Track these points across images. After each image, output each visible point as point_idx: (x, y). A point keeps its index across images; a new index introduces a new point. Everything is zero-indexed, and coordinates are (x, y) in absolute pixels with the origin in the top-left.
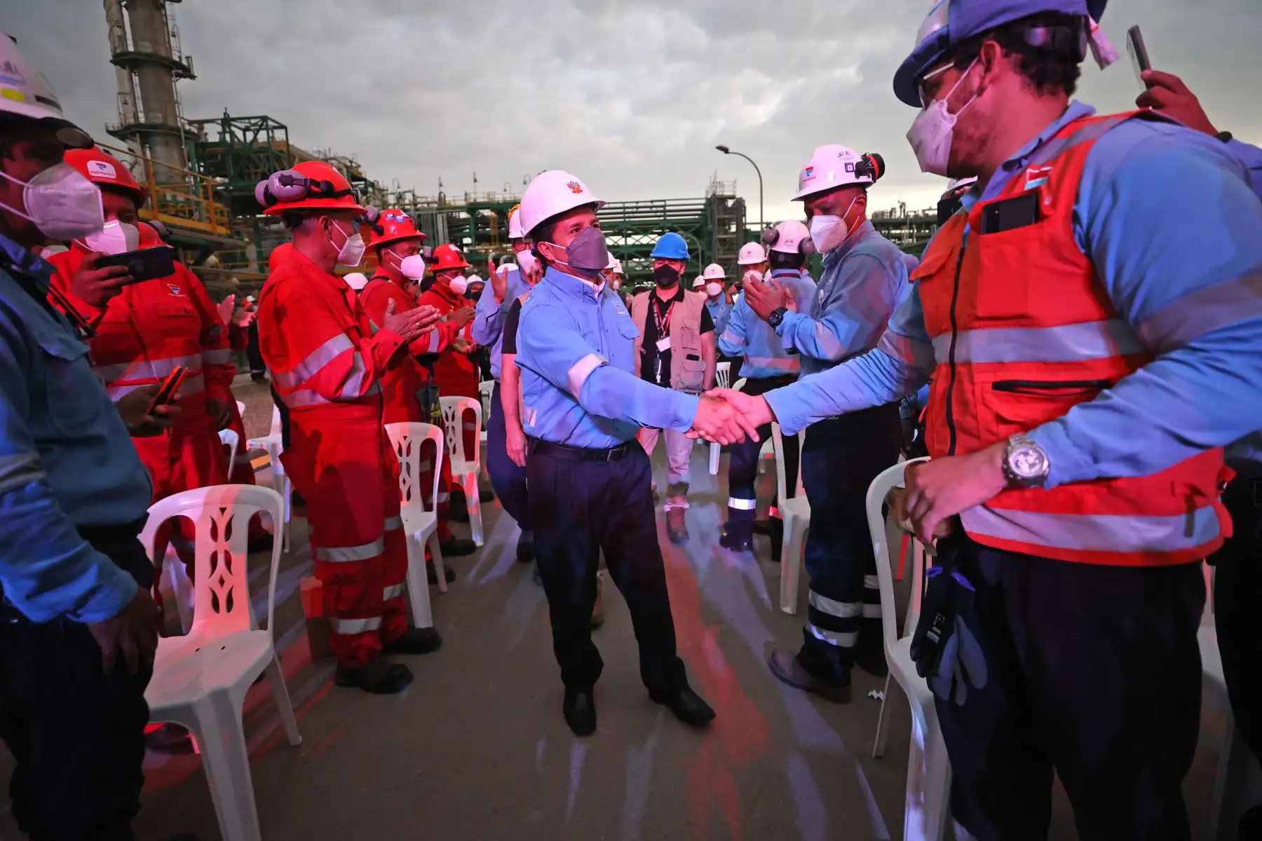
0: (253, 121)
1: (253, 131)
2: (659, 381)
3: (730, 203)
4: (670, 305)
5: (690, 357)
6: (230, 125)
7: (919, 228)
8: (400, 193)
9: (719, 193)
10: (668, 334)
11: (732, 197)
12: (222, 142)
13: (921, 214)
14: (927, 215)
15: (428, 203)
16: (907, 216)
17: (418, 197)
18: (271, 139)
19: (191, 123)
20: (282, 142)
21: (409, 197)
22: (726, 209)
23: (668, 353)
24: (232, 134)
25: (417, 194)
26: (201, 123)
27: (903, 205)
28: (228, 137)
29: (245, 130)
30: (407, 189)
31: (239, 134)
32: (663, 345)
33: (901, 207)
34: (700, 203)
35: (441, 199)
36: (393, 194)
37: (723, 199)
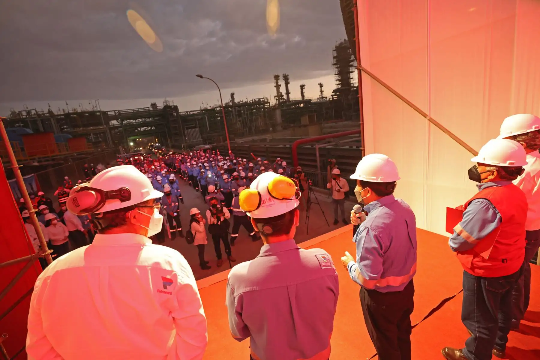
3: (173, 107)
8: (28, 110)
15: (44, 114)
17: (39, 112)
21: (33, 112)
25: (38, 110)
30: (32, 109)
35: (50, 112)
36: (25, 111)
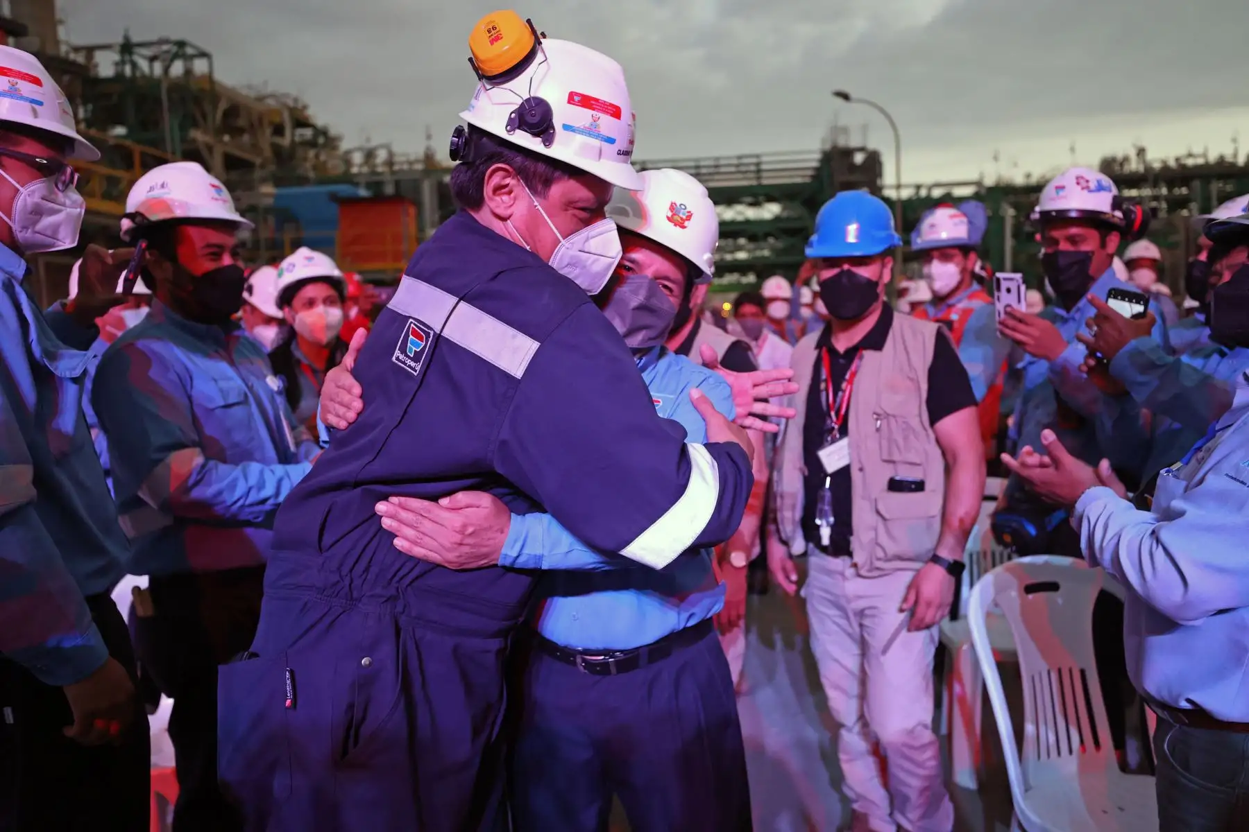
0: (165, 47)
1: (164, 61)
2: (826, 541)
3: (859, 158)
4: (850, 361)
5: (895, 486)
6: (131, 53)
7: (1171, 186)
9: (842, 142)
10: (844, 431)
11: (862, 149)
12: (119, 77)
13: (1172, 163)
14: (1183, 167)
15: (411, 163)
16: (1148, 169)
18: (188, 72)
19: (77, 49)
20: (203, 77)
22: (853, 168)
23: (843, 475)
24: (134, 66)
25: (396, 149)
26: (90, 50)
27: (1141, 152)
28: (128, 70)
29: (152, 59)
31: (144, 65)
32: (833, 457)
33: (1138, 155)
34: (813, 159)
37: (848, 153)
